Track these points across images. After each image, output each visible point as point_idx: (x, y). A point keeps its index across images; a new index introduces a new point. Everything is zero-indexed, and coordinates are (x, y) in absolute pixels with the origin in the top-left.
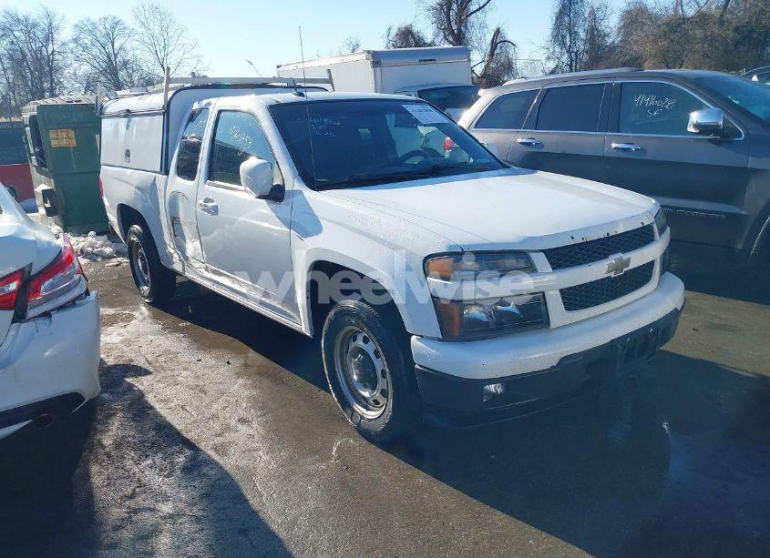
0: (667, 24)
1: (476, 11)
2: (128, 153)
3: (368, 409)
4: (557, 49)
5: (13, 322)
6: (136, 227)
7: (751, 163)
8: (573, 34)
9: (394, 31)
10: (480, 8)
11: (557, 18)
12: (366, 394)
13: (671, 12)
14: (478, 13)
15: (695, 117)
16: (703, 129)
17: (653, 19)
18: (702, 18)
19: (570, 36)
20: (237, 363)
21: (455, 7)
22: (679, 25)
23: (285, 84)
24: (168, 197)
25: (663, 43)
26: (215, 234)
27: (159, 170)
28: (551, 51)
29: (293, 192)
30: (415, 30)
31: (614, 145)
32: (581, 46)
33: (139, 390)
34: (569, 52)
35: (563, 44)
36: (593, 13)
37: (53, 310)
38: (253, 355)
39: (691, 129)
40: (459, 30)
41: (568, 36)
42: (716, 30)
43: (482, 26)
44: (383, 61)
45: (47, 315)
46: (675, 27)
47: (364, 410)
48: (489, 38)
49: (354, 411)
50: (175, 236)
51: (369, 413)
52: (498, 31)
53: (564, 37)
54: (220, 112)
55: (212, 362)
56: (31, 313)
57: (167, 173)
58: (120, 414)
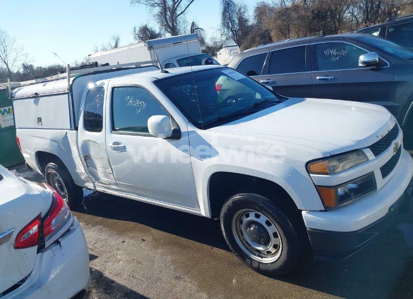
0: (279, 12)
1: (180, 14)
2: (40, 120)
3: (262, 257)
4: (226, 30)
5: (38, 252)
6: (51, 164)
7: (397, 78)
8: (233, 21)
9: (138, 30)
10: (182, 13)
11: (223, 14)
12: (261, 248)
13: (279, 6)
14: (181, 15)
15: (362, 58)
16: (367, 64)
17: (271, 10)
18: (296, 8)
19: (231, 22)
20: (149, 238)
21: (168, 13)
22: (285, 12)
23: (134, 66)
24: (80, 144)
25: (279, 22)
26: (125, 163)
27: (70, 128)
28: (223, 31)
29: (188, 133)
30: (149, 27)
31: (318, 78)
32: (237, 27)
33: (96, 270)
34: (232, 31)
35: (228, 27)
36: (240, 10)
37: (59, 238)
38: (155, 232)
39: (360, 65)
40: (173, 25)
41: (230, 23)
42: (303, 12)
43: (185, 22)
44: (154, 46)
45: (57, 242)
46: (283, 13)
47: (260, 258)
48: (189, 28)
49: (252, 260)
50: (88, 167)
51: (264, 259)
52: (193, 24)
53: (228, 23)
54: (113, 89)
55: (132, 241)
56: (47, 244)
57: (76, 129)
58: (94, 291)
